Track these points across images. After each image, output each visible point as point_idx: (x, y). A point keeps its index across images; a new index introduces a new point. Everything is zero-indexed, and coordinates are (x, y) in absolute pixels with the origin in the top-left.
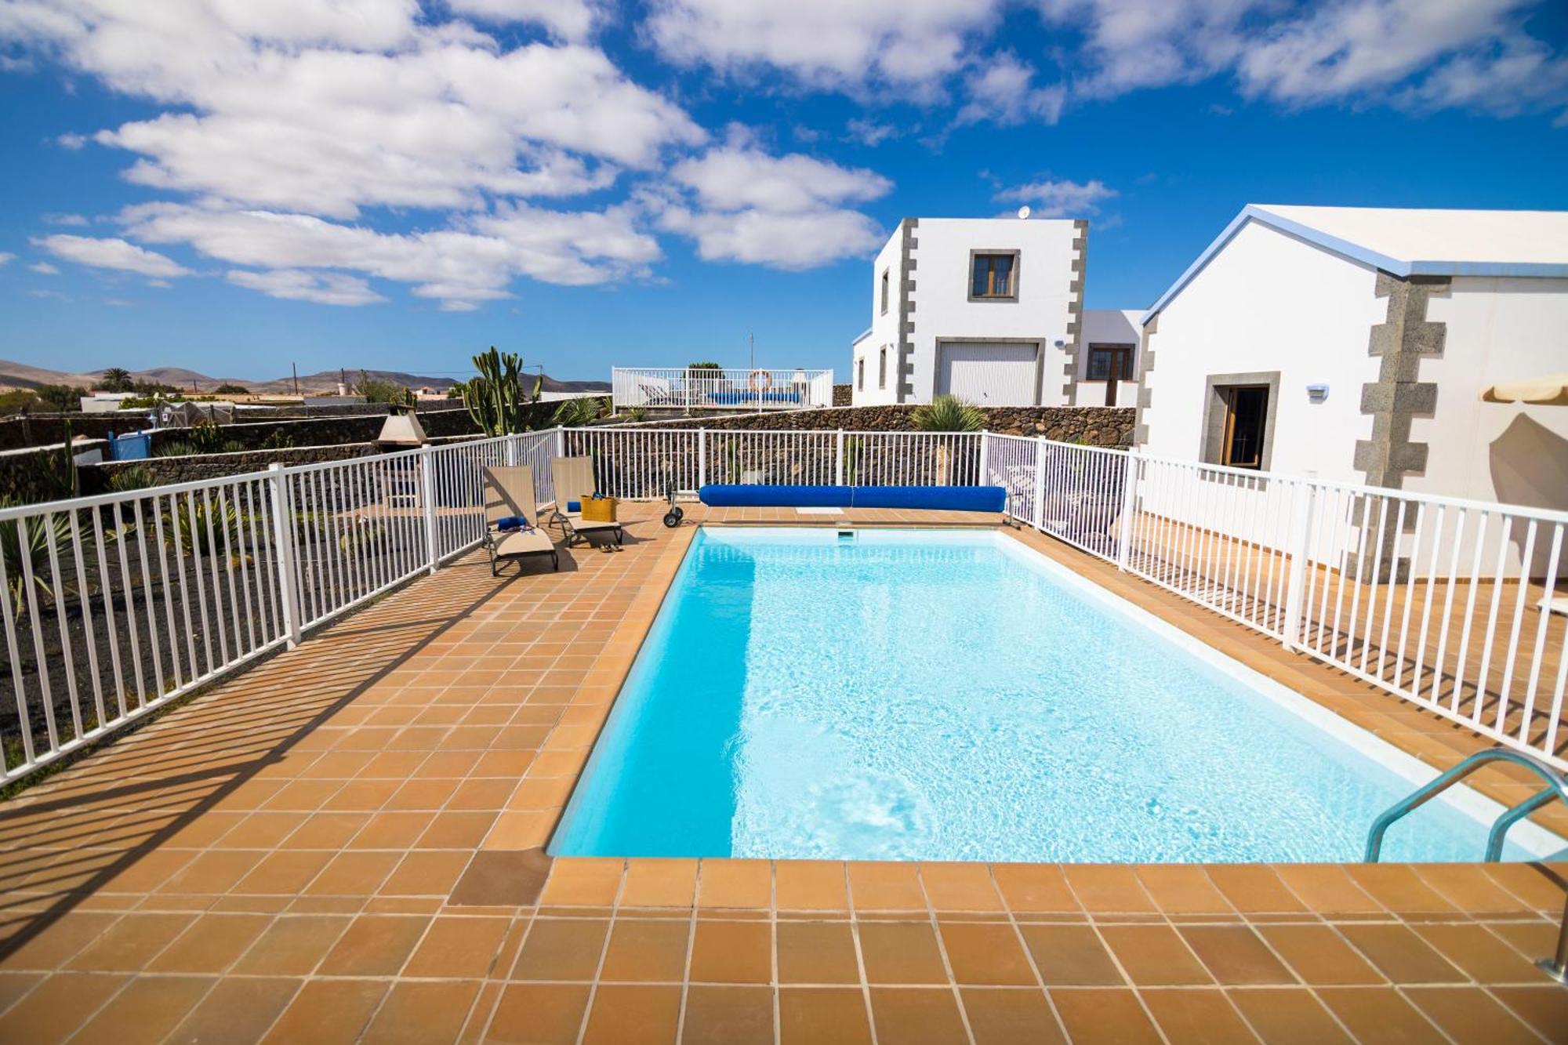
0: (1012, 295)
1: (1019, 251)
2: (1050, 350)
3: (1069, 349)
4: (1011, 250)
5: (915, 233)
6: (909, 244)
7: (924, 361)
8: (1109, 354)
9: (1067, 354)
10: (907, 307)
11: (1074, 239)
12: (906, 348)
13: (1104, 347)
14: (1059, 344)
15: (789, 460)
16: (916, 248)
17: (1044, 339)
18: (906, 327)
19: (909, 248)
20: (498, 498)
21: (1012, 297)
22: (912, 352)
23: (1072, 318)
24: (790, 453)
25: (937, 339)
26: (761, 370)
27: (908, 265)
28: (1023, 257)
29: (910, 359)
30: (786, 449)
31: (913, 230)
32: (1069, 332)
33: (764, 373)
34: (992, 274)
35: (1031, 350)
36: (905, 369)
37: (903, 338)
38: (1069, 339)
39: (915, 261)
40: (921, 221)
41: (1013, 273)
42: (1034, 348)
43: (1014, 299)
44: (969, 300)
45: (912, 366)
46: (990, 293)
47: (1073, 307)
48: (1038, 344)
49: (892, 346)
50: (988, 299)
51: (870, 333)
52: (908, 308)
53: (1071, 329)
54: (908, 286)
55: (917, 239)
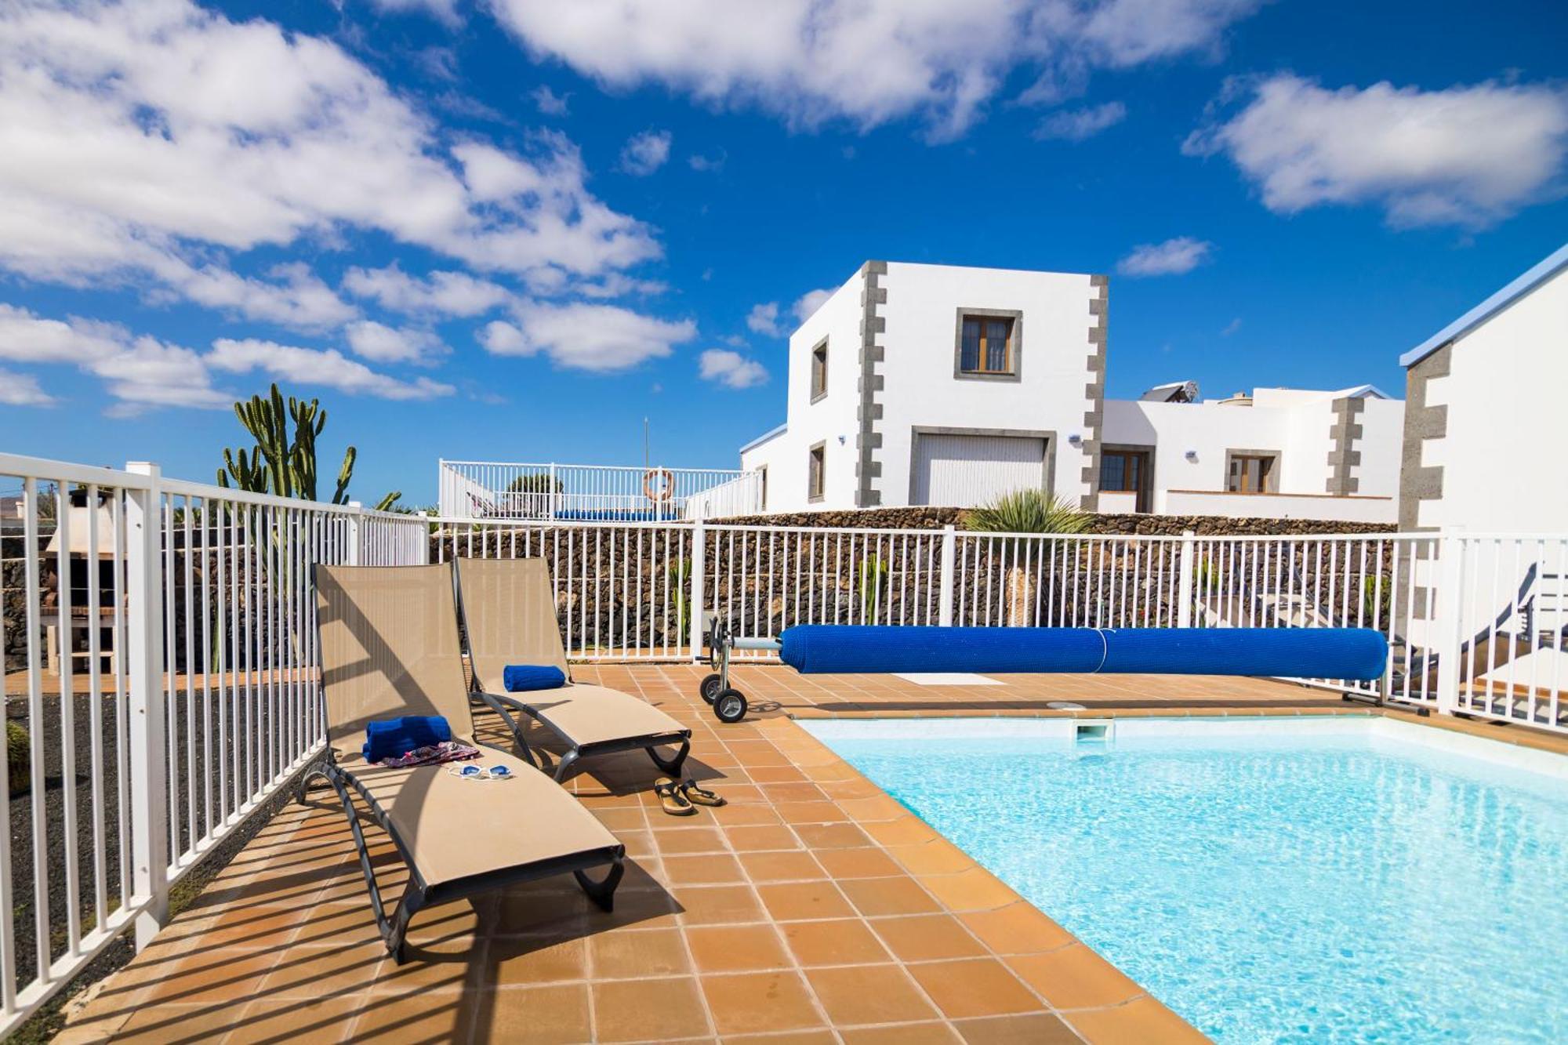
0: (1011, 371)
1: (1020, 313)
2: (1063, 449)
3: (1087, 448)
4: (1011, 311)
5: (882, 282)
6: (875, 296)
7: (895, 456)
8: (1121, 459)
9: (1085, 453)
10: (871, 383)
11: (1091, 301)
12: (870, 441)
13: (1118, 449)
14: (1074, 440)
15: (764, 593)
16: (884, 302)
17: (1055, 433)
18: (870, 412)
19: (876, 302)
20: (356, 652)
21: (1013, 375)
22: (879, 446)
23: (1090, 406)
24: (765, 580)
25: (914, 429)
26: (660, 469)
27: (873, 325)
28: (1025, 320)
29: (877, 455)
30: (757, 574)
31: (880, 278)
32: (1087, 424)
33: (664, 473)
34: (983, 342)
35: (1036, 448)
36: (869, 469)
37: (867, 426)
38: (1087, 434)
39: (883, 320)
40: (891, 266)
41: (1012, 342)
42: (1042, 444)
43: (1015, 377)
44: (956, 376)
45: (879, 465)
46: (982, 368)
47: (1091, 392)
48: (1045, 441)
49: (842, 440)
50: (981, 376)
51: (785, 431)
52: (875, 383)
53: (1091, 420)
54: (872, 354)
55: (885, 291)
